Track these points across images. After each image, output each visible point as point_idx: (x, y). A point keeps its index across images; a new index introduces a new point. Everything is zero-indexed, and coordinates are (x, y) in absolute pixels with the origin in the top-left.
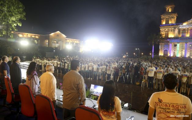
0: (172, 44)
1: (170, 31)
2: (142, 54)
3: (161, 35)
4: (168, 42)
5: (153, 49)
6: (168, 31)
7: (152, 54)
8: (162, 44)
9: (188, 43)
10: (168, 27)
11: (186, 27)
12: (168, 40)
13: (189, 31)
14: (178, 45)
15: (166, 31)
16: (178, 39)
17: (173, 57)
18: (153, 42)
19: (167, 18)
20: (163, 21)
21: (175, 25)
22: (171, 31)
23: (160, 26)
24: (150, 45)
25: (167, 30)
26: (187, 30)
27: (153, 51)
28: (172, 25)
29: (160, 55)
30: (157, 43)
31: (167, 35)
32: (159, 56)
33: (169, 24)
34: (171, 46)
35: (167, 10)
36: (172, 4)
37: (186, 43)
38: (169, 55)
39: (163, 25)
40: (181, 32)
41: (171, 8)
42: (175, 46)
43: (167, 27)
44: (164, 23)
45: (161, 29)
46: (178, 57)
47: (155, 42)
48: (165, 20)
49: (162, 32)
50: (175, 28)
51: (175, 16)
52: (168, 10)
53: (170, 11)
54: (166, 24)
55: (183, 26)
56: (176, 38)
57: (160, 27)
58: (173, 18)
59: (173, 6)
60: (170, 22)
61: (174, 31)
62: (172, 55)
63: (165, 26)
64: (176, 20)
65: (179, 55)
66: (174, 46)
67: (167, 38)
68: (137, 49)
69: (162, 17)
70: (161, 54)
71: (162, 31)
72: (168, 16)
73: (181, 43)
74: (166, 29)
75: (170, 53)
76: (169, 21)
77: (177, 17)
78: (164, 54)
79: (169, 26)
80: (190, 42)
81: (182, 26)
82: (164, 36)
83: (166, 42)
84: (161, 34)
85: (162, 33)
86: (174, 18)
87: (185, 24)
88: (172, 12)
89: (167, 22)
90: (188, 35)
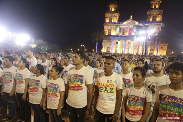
1: (113, 29)
2: (86, 50)
3: (104, 32)
4: (110, 39)
5: (97, 46)
6: (111, 29)
8: (105, 41)
9: (127, 41)
11: (126, 26)
12: (111, 37)
13: (128, 30)
14: (119, 42)
15: (109, 29)
16: (119, 36)
18: (97, 39)
19: (110, 17)
20: (107, 19)
21: (117, 24)
22: (114, 29)
23: (104, 24)
24: (94, 41)
25: (110, 28)
26: (127, 29)
27: (97, 48)
28: (114, 24)
29: (104, 51)
30: (101, 41)
31: (110, 32)
33: (111, 22)
34: (113, 42)
35: (110, 9)
36: (115, 4)
37: (125, 41)
39: (107, 24)
40: (122, 30)
41: (114, 7)
42: (117, 43)
44: (107, 21)
45: (104, 27)
47: (99, 39)
48: (108, 18)
49: (106, 29)
50: (117, 26)
51: (117, 15)
52: (112, 9)
53: (113, 10)
54: (109, 22)
55: (123, 25)
56: (117, 36)
58: (115, 17)
59: (116, 6)
60: (113, 21)
61: (116, 29)
62: (113, 52)
64: (118, 19)
65: (119, 52)
66: (115, 43)
67: (110, 35)
68: (83, 45)
69: (106, 15)
72: (112, 14)
73: (122, 41)
74: (109, 27)
75: (112, 50)
76: (112, 19)
77: (119, 16)
78: (107, 51)
79: (112, 24)
80: (128, 40)
87: (125, 23)
88: (114, 12)
89: (110, 20)
90: (127, 34)
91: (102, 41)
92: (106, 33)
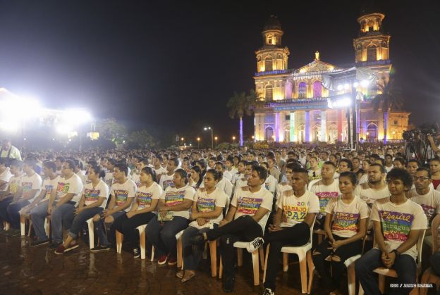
0: (281, 114)
1: (275, 85)
2: (216, 138)
3: (256, 95)
4: (272, 110)
5: (241, 127)
6: (271, 87)
8: (259, 116)
9: (311, 112)
10: (272, 78)
11: (306, 77)
12: (273, 106)
13: (312, 86)
14: (292, 115)
15: (267, 87)
16: (292, 102)
17: (284, 142)
18: (241, 111)
19: (267, 59)
20: (261, 64)
21: (285, 74)
22: (278, 86)
23: (254, 76)
24: (233, 118)
25: (269, 84)
26: (309, 84)
27: (241, 132)
28: (278, 74)
29: (258, 140)
30: (250, 114)
31: (270, 94)
32: (255, 142)
33: (272, 70)
34: (279, 117)
35: (268, 41)
36: (276, 29)
37: (308, 111)
38: (275, 138)
39: (261, 74)
40: (297, 87)
41: (275, 36)
42: (288, 118)
43: (270, 78)
44: (262, 69)
45: (256, 83)
46: (294, 143)
47: (245, 112)
48: (264, 61)
49: (260, 88)
50: (285, 79)
51: (284, 54)
52: (270, 41)
53: (274, 42)
54: (267, 70)
55: (299, 76)
56: (287, 102)
57: (255, 78)
58: (279, 57)
59: (280, 32)
60: (274, 68)
61: (283, 85)
62: (281, 140)
63: (265, 75)
64: (286, 64)
65: (295, 138)
66: (284, 118)
67: (270, 101)
68: (207, 127)
69: (259, 55)
70: (259, 137)
71: (258, 86)
72: (271, 52)
73: (299, 112)
74: (266, 83)
75: (277, 135)
76: (273, 64)
77: (288, 56)
78: (266, 138)
79: (273, 75)
80: (314, 109)
81: (297, 74)
82: (264, 96)
83: (269, 109)
84: (257, 93)
85: (259, 91)
86: (282, 58)
87: (303, 70)
88: (277, 46)
89: (269, 66)
90: (310, 95)
91: (253, 116)
92: (261, 96)
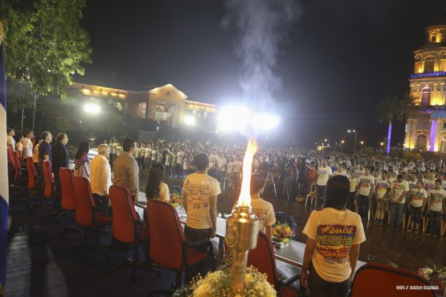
0: (439, 121)
2: (362, 143)
3: (411, 99)
4: (428, 116)
5: (390, 133)
6: (429, 90)
7: (386, 144)
8: (412, 122)
10: (431, 81)
12: (429, 112)
15: (424, 90)
17: (439, 152)
18: (390, 116)
19: (428, 59)
20: (420, 64)
22: (438, 90)
23: (411, 78)
24: (381, 122)
25: (427, 87)
27: (389, 138)
28: (440, 76)
29: (408, 147)
30: (401, 119)
31: (427, 99)
32: (404, 149)
33: (433, 71)
34: (436, 125)
35: (431, 38)
38: (428, 147)
39: (419, 76)
41: (441, 32)
43: (429, 81)
44: (421, 70)
45: (412, 85)
47: (395, 116)
48: (423, 62)
49: (415, 91)
52: (434, 39)
53: (438, 40)
54: (425, 72)
57: (410, 80)
58: (444, 57)
60: (436, 69)
61: (445, 90)
62: (436, 150)
63: (424, 77)
66: (442, 126)
67: (426, 105)
68: (352, 130)
69: (418, 54)
70: (409, 144)
71: (414, 89)
72: (432, 52)
74: (424, 86)
75: (432, 145)
76: (435, 64)
78: (417, 145)
79: (434, 76)
82: (420, 100)
83: (424, 115)
84: (412, 97)
85: (415, 94)
88: (443, 44)
89: (429, 69)
91: (405, 122)
92: (417, 101)
